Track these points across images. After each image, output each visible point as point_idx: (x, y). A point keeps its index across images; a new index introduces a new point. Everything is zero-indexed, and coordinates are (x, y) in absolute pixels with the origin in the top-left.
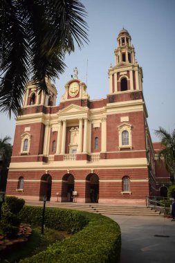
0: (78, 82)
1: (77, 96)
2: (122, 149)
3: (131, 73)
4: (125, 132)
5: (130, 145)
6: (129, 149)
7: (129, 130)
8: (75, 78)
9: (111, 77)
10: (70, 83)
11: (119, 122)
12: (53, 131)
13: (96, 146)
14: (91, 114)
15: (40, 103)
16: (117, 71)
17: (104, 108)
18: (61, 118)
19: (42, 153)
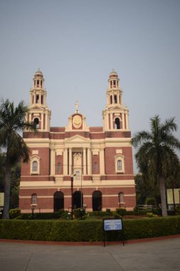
0: (81, 116)
1: (81, 128)
2: (118, 173)
3: (123, 115)
4: (119, 161)
5: (123, 171)
6: (122, 173)
7: (122, 160)
8: (79, 112)
9: (107, 116)
10: (73, 116)
11: (115, 153)
12: (57, 154)
13: (95, 168)
14: (91, 143)
15: (44, 128)
16: (112, 112)
17: (102, 140)
18: (67, 146)
19: (50, 174)
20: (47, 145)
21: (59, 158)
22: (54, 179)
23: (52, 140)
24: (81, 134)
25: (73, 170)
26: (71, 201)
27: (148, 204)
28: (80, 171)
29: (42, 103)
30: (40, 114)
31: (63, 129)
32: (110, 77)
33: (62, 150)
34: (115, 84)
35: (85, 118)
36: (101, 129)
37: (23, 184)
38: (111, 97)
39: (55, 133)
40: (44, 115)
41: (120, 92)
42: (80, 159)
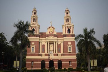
0: (53, 27)
1: (53, 33)
2: (69, 53)
3: (71, 27)
4: (70, 47)
5: (71, 51)
6: (71, 53)
7: (71, 47)
9: (64, 27)
10: (50, 28)
11: (68, 44)
12: (43, 44)
13: (59, 51)
14: (57, 40)
15: (37, 33)
16: (67, 26)
17: (62, 38)
18: (47, 40)
19: (39, 53)
20: (38, 40)
21: (43, 46)
22: (41, 55)
23: (40, 38)
24: (53, 35)
25: (49, 51)
26: (48, 65)
27: (82, 66)
28: (53, 51)
29: (36, 22)
30: (35, 27)
31: (45, 33)
32: (66, 10)
33: (45, 43)
34: (68, 14)
35: (55, 29)
36: (62, 33)
37: (28, 57)
38: (66, 19)
39: (42, 35)
40: (37, 27)
41: (70, 17)
42: (52, 46)
